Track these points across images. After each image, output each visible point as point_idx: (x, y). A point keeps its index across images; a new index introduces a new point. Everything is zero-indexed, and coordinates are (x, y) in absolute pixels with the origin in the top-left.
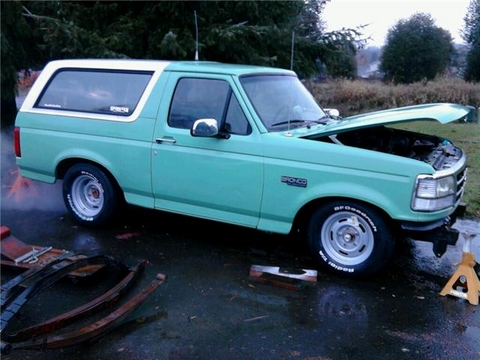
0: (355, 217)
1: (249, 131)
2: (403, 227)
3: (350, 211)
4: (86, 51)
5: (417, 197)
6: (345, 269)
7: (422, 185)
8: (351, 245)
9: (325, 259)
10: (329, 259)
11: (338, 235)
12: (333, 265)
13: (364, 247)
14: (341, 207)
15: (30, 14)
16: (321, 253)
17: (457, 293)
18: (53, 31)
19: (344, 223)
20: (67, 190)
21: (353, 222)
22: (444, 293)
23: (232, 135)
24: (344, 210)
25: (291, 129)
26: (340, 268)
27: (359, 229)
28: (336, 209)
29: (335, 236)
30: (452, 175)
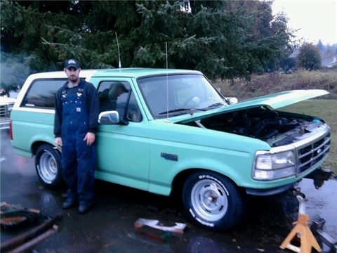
0: (214, 184)
1: (141, 119)
2: (248, 192)
3: (210, 179)
4: (88, 65)
5: (256, 168)
6: (207, 224)
7: (260, 159)
8: (213, 205)
9: (194, 216)
10: (197, 215)
11: (205, 198)
12: (199, 220)
13: (222, 207)
14: (204, 176)
15: (47, 43)
16: (191, 210)
17: (293, 248)
18: (63, 53)
19: (208, 188)
20: (38, 163)
21: (214, 187)
22: (282, 247)
23: (130, 123)
24: (206, 178)
25: (170, 116)
26: (204, 223)
27: (218, 193)
28: (201, 177)
29: (202, 198)
30: (292, 151)
